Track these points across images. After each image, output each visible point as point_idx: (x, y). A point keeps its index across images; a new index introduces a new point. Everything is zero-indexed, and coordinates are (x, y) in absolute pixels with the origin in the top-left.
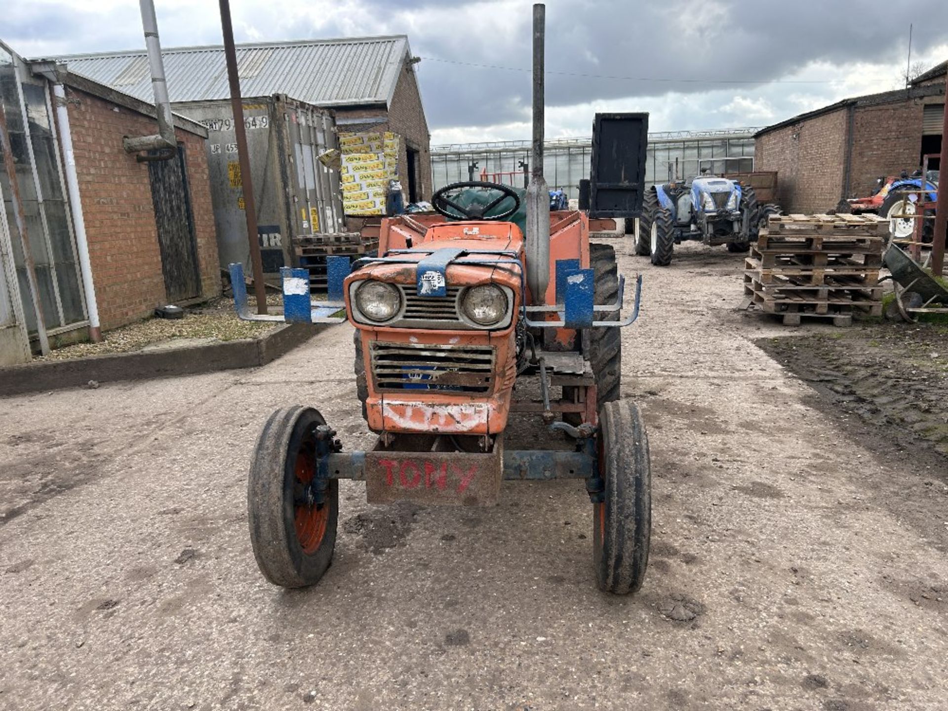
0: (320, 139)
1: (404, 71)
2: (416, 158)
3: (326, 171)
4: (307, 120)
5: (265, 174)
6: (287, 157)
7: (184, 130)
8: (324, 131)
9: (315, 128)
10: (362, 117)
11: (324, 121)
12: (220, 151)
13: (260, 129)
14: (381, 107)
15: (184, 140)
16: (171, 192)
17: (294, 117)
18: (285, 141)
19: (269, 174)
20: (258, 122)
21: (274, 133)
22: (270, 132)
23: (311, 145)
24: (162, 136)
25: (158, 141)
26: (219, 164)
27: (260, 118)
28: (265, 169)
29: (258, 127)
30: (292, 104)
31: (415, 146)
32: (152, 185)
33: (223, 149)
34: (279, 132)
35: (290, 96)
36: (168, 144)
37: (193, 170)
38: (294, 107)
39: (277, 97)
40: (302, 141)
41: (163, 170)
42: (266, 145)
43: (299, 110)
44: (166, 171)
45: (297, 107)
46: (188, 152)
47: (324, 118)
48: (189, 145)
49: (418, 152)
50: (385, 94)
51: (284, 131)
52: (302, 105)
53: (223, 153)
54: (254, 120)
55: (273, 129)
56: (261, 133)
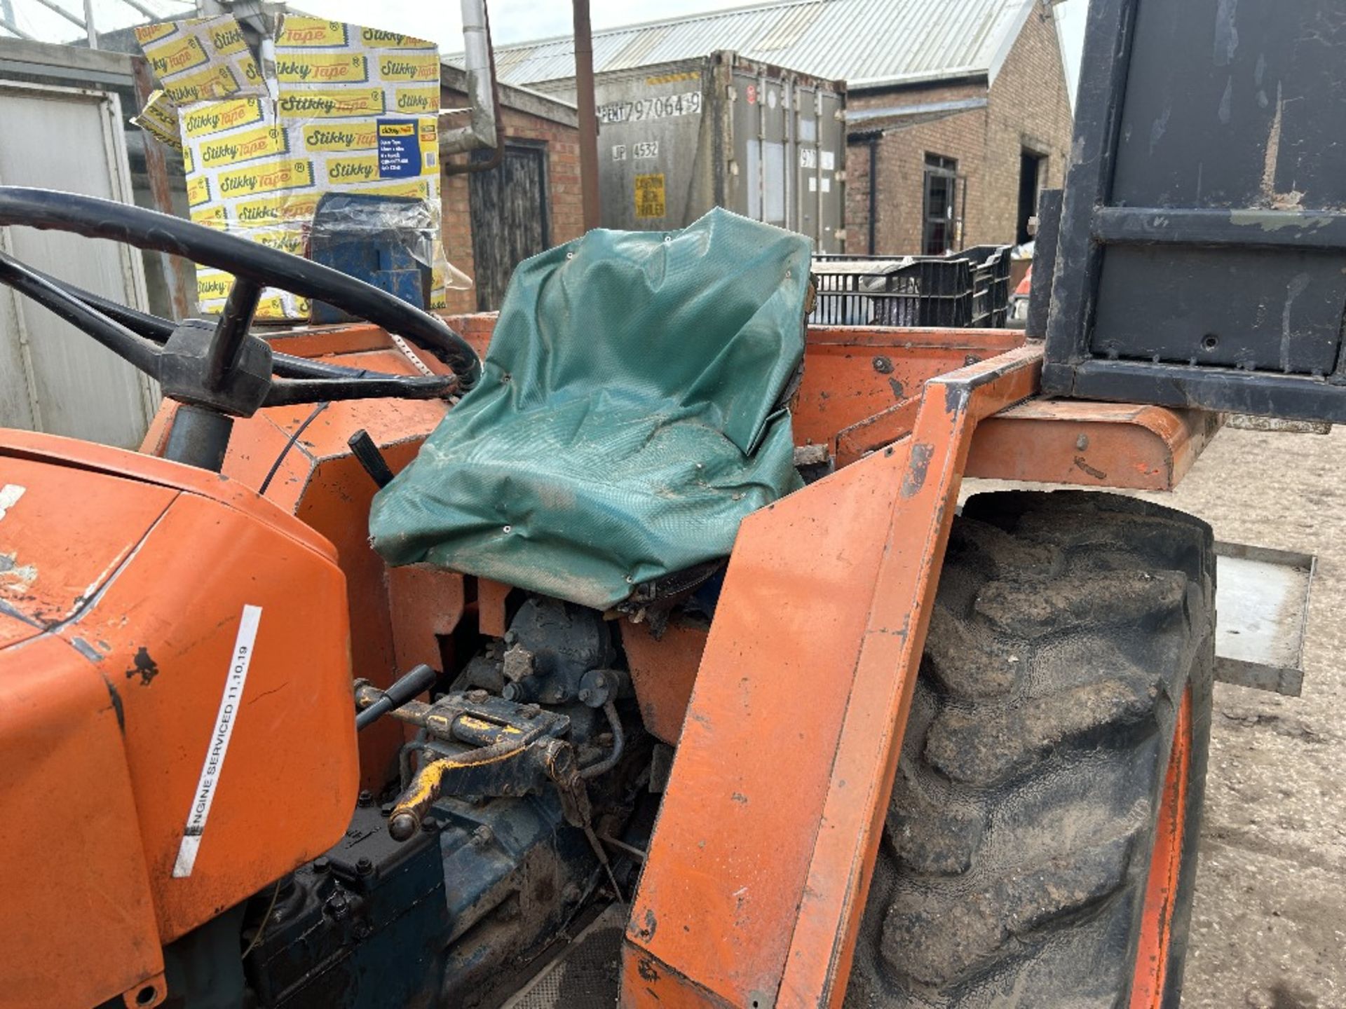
0: (807, 130)
1: (1036, 19)
2: (1042, 169)
3: (812, 188)
4: (780, 99)
5: (690, 194)
6: (726, 164)
7: (548, 120)
8: (817, 117)
9: (796, 113)
10: (942, 100)
11: (819, 101)
12: (624, 157)
13: (689, 115)
14: (979, 81)
15: (549, 137)
16: (512, 227)
17: (751, 92)
18: (725, 134)
19: (695, 195)
20: (684, 104)
21: (708, 122)
22: (703, 121)
23: (784, 142)
24: (473, 128)
25: (466, 138)
26: (622, 178)
27: (690, 94)
28: (691, 186)
29: (684, 113)
30: (749, 69)
31: (1040, 148)
32: (474, 214)
33: (630, 154)
34: (717, 120)
35: (743, 54)
36: (480, 142)
37: (561, 188)
38: (754, 75)
39: (718, 57)
40: (763, 136)
41: (501, 190)
42: (694, 145)
43: (763, 81)
44: (508, 191)
45: (759, 74)
46: (554, 158)
47: (820, 95)
48: (558, 146)
49: (1045, 156)
50: (989, 60)
51: (725, 118)
52: (774, 71)
53: (630, 159)
54: (680, 100)
55: (708, 113)
56: (689, 123)
